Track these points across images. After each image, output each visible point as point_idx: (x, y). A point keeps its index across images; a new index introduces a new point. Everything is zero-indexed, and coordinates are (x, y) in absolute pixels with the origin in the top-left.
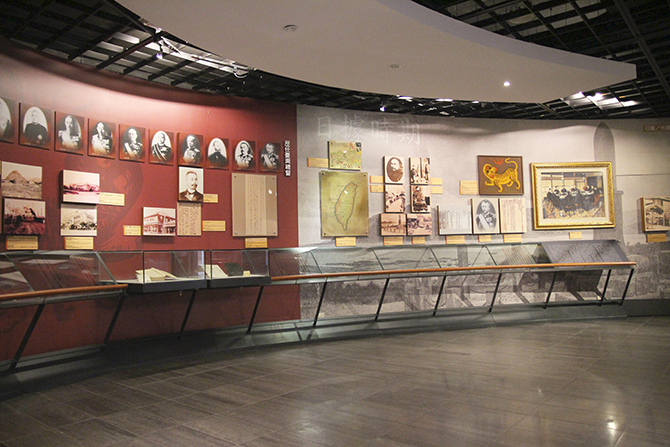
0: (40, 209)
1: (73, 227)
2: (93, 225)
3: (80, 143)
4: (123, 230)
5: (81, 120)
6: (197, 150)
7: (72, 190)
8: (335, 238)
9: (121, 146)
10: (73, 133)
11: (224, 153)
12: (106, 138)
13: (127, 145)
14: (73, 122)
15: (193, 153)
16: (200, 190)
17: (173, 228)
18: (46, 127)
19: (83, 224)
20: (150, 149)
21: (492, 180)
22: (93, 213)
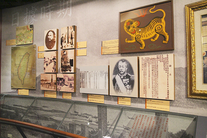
8: (18, 89)
21: (134, 36)
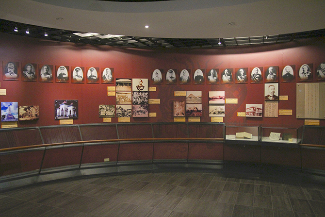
0: (200, 107)
1: (214, 113)
2: (223, 112)
3: (217, 80)
4: (237, 114)
5: (217, 70)
6: (274, 74)
7: (213, 99)
9: (236, 77)
10: (214, 76)
11: (292, 73)
12: (228, 75)
13: (239, 77)
14: (214, 72)
15: (272, 76)
16: (276, 94)
17: (261, 113)
18: (203, 75)
19: (219, 112)
20: (251, 76)
22: (223, 107)
